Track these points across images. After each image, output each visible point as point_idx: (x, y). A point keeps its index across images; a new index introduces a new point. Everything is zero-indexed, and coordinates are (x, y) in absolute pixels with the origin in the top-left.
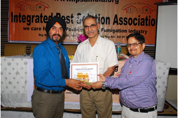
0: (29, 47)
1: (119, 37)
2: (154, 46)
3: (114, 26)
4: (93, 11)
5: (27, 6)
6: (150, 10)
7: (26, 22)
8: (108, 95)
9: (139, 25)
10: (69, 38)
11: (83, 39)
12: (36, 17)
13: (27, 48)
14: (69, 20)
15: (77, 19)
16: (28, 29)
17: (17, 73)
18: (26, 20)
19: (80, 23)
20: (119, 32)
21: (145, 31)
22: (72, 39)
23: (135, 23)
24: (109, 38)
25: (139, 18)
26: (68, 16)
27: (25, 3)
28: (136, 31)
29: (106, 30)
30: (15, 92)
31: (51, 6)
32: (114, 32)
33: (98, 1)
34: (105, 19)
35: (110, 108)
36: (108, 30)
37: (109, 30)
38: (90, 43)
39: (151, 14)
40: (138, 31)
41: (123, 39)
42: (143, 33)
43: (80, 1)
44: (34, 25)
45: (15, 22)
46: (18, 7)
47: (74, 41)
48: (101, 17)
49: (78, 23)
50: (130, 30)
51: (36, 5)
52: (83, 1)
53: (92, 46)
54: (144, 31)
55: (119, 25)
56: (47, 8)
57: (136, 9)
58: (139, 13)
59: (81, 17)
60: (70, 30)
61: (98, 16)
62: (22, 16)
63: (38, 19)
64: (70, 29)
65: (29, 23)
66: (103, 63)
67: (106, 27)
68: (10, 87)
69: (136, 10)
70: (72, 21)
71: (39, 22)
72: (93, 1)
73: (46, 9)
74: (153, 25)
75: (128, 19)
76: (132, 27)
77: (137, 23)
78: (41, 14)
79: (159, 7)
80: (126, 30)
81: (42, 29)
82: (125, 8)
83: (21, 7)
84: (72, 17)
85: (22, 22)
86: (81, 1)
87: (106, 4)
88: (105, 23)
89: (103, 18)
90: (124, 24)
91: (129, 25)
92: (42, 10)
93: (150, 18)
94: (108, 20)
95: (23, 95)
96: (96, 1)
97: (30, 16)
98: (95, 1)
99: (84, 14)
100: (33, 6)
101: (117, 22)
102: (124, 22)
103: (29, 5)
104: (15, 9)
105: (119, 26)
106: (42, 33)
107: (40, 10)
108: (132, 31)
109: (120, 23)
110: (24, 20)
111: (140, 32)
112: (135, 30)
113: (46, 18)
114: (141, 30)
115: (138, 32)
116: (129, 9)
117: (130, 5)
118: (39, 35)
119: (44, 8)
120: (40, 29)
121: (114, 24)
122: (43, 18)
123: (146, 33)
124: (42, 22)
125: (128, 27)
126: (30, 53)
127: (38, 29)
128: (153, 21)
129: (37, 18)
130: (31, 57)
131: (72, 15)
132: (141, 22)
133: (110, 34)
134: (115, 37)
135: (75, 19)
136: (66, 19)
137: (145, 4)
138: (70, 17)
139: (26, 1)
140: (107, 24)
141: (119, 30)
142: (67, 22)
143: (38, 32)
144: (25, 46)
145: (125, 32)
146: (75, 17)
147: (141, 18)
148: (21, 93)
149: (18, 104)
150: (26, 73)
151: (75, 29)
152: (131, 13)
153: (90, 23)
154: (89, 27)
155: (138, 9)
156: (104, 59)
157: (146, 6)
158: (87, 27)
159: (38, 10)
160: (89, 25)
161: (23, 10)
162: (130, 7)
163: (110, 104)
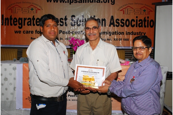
0: (20, 51)
1: (115, 39)
3: (110, 28)
4: (88, 12)
5: (18, 8)
6: (149, 10)
7: (18, 25)
8: (107, 102)
9: (137, 26)
11: (75, 42)
12: (28, 20)
13: (18, 52)
14: (63, 22)
15: (71, 21)
16: (20, 32)
18: (18, 23)
19: (74, 26)
20: (116, 34)
21: (144, 33)
22: (66, 42)
23: (133, 25)
24: (105, 41)
25: (137, 19)
26: (62, 19)
27: (17, 5)
28: (134, 33)
30: (3, 99)
31: (43, 8)
32: (110, 34)
33: (93, 2)
34: (101, 21)
37: (105, 32)
38: (91, 46)
39: (149, 14)
40: (136, 33)
41: (120, 42)
43: (74, 2)
44: (26, 28)
45: (6, 25)
46: (9, 9)
49: (72, 25)
50: (127, 32)
51: (28, 7)
52: (77, 2)
53: (93, 49)
54: (142, 33)
55: (116, 27)
56: (39, 10)
57: (133, 10)
58: (136, 14)
59: (75, 19)
60: (64, 33)
62: (13, 19)
63: (30, 21)
64: (63, 32)
65: (20, 26)
67: (102, 29)
70: (66, 23)
71: (31, 25)
72: (88, 2)
73: (38, 11)
74: (151, 27)
75: (125, 21)
76: (130, 29)
77: (134, 25)
78: (34, 16)
79: (158, 7)
80: (123, 33)
81: (35, 32)
82: (121, 9)
83: (12, 10)
84: (66, 19)
85: (13, 25)
86: (75, 2)
87: (102, 5)
88: (101, 25)
90: (121, 25)
91: (126, 27)
92: (34, 12)
93: (148, 19)
94: (104, 22)
95: (12, 102)
96: (91, 2)
97: (21, 19)
99: (79, 17)
100: (25, 8)
101: (113, 24)
102: (120, 24)
103: (21, 7)
104: (5, 11)
105: (115, 28)
106: (35, 36)
107: (32, 12)
108: (129, 33)
109: (116, 25)
110: (15, 23)
111: (138, 34)
112: (132, 33)
113: (38, 20)
114: (139, 32)
115: (136, 34)
116: (126, 10)
117: (127, 6)
118: (32, 38)
119: (37, 10)
120: (32, 32)
121: (110, 26)
122: (35, 21)
123: (144, 35)
124: (34, 25)
125: (126, 29)
127: (30, 32)
128: (152, 22)
129: (29, 20)
131: (66, 17)
132: (139, 24)
133: (106, 36)
134: (112, 39)
135: (69, 21)
136: (59, 22)
137: (143, 4)
138: (64, 19)
139: (17, 3)
140: (103, 26)
141: (116, 32)
142: (60, 24)
143: (30, 35)
144: (16, 50)
145: (122, 34)
146: (69, 20)
147: (138, 19)
148: (9, 100)
149: (6, 112)
150: (15, 79)
151: (69, 32)
152: (127, 14)
153: (92, 25)
154: (91, 29)
155: (136, 10)
156: (105, 63)
157: (144, 7)
158: (89, 29)
159: (30, 12)
160: (91, 27)
161: (14, 12)
162: (127, 8)
163: (109, 112)
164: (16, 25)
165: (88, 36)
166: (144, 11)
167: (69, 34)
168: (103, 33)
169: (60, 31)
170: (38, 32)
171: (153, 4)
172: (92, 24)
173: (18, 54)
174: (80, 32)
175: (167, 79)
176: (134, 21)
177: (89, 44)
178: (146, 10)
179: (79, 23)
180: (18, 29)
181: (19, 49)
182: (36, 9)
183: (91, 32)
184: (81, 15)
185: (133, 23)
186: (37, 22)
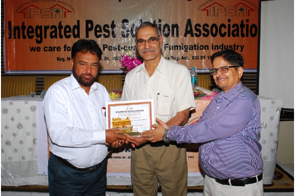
0: (40, 80)
1: (195, 58)
2: (256, 71)
3: (186, 39)
4: (150, 14)
5: (35, 10)
6: (248, 9)
7: (35, 37)
8: (179, 160)
9: (229, 36)
10: (109, 63)
11: (131, 63)
12: (51, 28)
13: (37, 82)
14: (108, 31)
15: (122, 30)
16: (38, 49)
17: (20, 126)
18: (34, 34)
19: (127, 37)
20: (196, 49)
21: (241, 46)
22: (114, 64)
23: (223, 33)
24: (178, 60)
25: (229, 23)
26: (107, 26)
27: (32, 5)
28: (225, 46)
29: (173, 47)
31: (76, 9)
32: (187, 49)
34: (171, 28)
35: (183, 182)
36: (176, 47)
38: (147, 70)
39: (249, 15)
40: (227, 46)
41: (202, 62)
42: (237, 49)
44: (49, 42)
45: (15, 38)
46: (20, 12)
47: (117, 66)
48: (163, 23)
49: (123, 36)
50: (214, 45)
51: (51, 8)
53: (150, 75)
54: (238, 46)
55: (195, 37)
56: (70, 12)
57: (223, 8)
58: (228, 15)
59: (128, 26)
60: (110, 49)
61: (157, 23)
62: (27, 28)
63: (55, 31)
64: (109, 47)
65: (39, 39)
67: (172, 41)
68: (9, 150)
69: (223, 10)
70: (113, 33)
71: (56, 37)
73: (68, 14)
74: (253, 36)
75: (210, 26)
76: (218, 40)
77: (225, 33)
78: (60, 23)
79: (263, 3)
80: (208, 46)
81: (63, 49)
82: (203, 7)
83: (24, 13)
84: (113, 26)
85: (27, 37)
87: (171, 2)
88: (171, 34)
89: (166, 25)
90: (204, 34)
91: (211, 37)
92: (61, 16)
93: (247, 23)
94: (175, 29)
95: (31, 163)
97: (40, 28)
99: (134, 21)
100: (45, 10)
101: (191, 32)
102: (203, 32)
103: (38, 8)
104: (14, 16)
105: (194, 39)
106: (63, 55)
108: (217, 46)
109: (196, 34)
110: (31, 35)
111: (232, 48)
112: (222, 46)
113: (68, 29)
114: (233, 45)
115: (229, 48)
116: (212, 8)
117: (212, 3)
118: (58, 59)
119: (65, 12)
120: (59, 49)
121: (185, 36)
122: (63, 30)
123: (242, 49)
124: (61, 37)
125: (211, 40)
126: (41, 91)
127: (56, 49)
128: (254, 29)
129: (54, 29)
131: (113, 22)
132: (233, 31)
133: (179, 53)
134: (189, 57)
135: (118, 30)
136: (103, 30)
138: (110, 26)
139: (32, 1)
140: (173, 36)
141: (195, 46)
142: (104, 35)
143: (55, 53)
144: (34, 79)
145: (205, 49)
146: (118, 27)
147: (232, 24)
148: (26, 160)
149: (22, 179)
150: (34, 125)
151: (119, 46)
152: (214, 15)
153: (148, 35)
154: (146, 41)
155: (227, 9)
156: (170, 99)
157: (241, 3)
158: (142, 42)
159: (54, 16)
160: (146, 38)
161: (28, 17)
162: (212, 6)
163: (183, 176)
164: (31, 37)
165: (141, 54)
167: (119, 50)
168: (175, 47)
169: (104, 45)
170: (69, 49)
172: (147, 33)
173: (37, 85)
175: (280, 121)
176: (225, 27)
177: (143, 67)
178: (243, 8)
180: (35, 45)
181: (38, 77)
182: (65, 10)
183: (147, 48)
184: (138, 19)
185: (223, 30)
186: (65, 32)
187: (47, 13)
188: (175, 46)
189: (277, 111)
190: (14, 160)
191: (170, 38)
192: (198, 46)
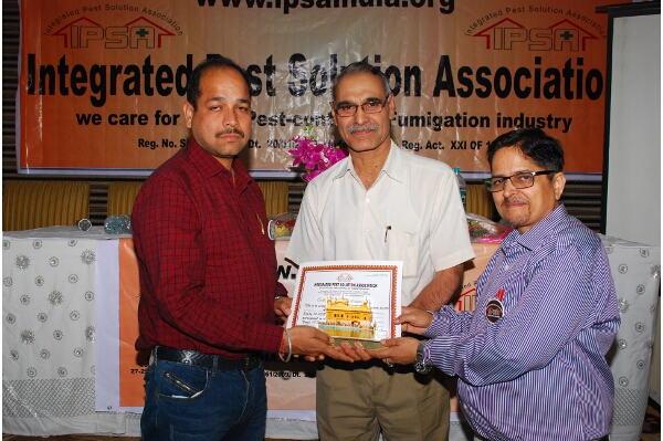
0: (99, 191)
1: (457, 145)
2: (599, 178)
3: (437, 102)
4: (355, 43)
5: (91, 29)
6: (582, 34)
7: (89, 92)
9: (537, 95)
10: (259, 154)
11: (315, 157)
12: (127, 72)
13: (92, 195)
14: (258, 82)
15: (289, 78)
16: (96, 119)
17: (56, 298)
18: (88, 85)
19: (301, 95)
20: (459, 126)
21: (564, 120)
22: (269, 158)
23: (523, 88)
24: (417, 150)
25: (538, 66)
26: (255, 68)
27: (84, 18)
28: (527, 119)
29: (406, 119)
30: (46, 371)
31: (183, 29)
32: (439, 125)
33: (370, 3)
34: (402, 76)
35: (440, 434)
36: (414, 120)
37: (417, 118)
38: (359, 174)
39: (584, 49)
40: (533, 119)
41: (474, 154)
42: (556, 127)
43: (299, 6)
44: (120, 103)
45: (43, 93)
46: (57, 34)
47: (277, 163)
48: (384, 65)
49: (293, 93)
50: (502, 117)
51: (127, 25)
52: (310, 6)
53: (368, 186)
54: (557, 120)
55: (458, 98)
56: (170, 34)
57: (523, 32)
58: (536, 47)
59: (304, 70)
60: (262, 121)
62: (70, 70)
63: (136, 79)
64: (260, 116)
65: (98, 96)
66: (413, 252)
67: (404, 106)
68: (29, 353)
69: (524, 37)
70: (269, 84)
71: (138, 93)
72: (354, 5)
73: (166, 41)
74: (594, 96)
75: (493, 73)
76: (512, 106)
77: (528, 90)
78: (148, 60)
79: (618, 22)
81: (152, 119)
82: (478, 30)
83: (65, 35)
84: (270, 69)
85: (71, 91)
86: (303, 6)
87: (405, 15)
88: (402, 90)
89: (393, 70)
90: (479, 91)
91: (496, 97)
92: (151, 44)
93: (580, 67)
94: (413, 78)
95: (78, 384)
96: (363, 4)
97: (102, 70)
98: (358, 4)
99: (318, 58)
100: (114, 30)
101: (448, 86)
102: (476, 85)
103: (99, 26)
104: (42, 41)
105: (456, 102)
106: (153, 134)
107: (143, 42)
108: (510, 119)
109: (460, 91)
110: (79, 86)
111: (544, 124)
112: (521, 119)
113: (165, 75)
114: (546, 117)
115: (536, 123)
116: (498, 32)
117: (500, 18)
118: (141, 143)
119: (160, 36)
120: (143, 119)
121: (436, 94)
122: (153, 77)
123: (567, 127)
124: (149, 92)
125: (495, 106)
126: (105, 217)
127: (136, 120)
128: (594, 81)
129: (132, 74)
130: (109, 232)
131: (269, 60)
132: (547, 86)
133: (421, 134)
134: (443, 144)
135: (280, 77)
137: (561, 11)
138: (262, 69)
139: (84, 9)
140: (408, 95)
141: (458, 117)
143: (136, 130)
144: (85, 187)
145: (482, 126)
146: (282, 71)
147: (544, 68)
148: (70, 377)
149: (57, 420)
150: (90, 296)
151: (283, 116)
152: (503, 47)
153: (364, 92)
154: (357, 107)
155: (533, 33)
156: (416, 238)
157: (566, 20)
158: (349, 107)
159: (134, 44)
160: (358, 100)
161: (75, 44)
162: (499, 26)
163: (440, 419)
164: (83, 90)
165: (346, 136)
166: (567, 36)
167: (283, 125)
168: (412, 120)
170: (166, 120)
171: (600, 10)
172: (360, 89)
173: (92, 202)
174: (323, 117)
176: (528, 76)
177: (351, 166)
178: (571, 32)
179: (318, 85)
181: (95, 183)
182: (158, 31)
183: (360, 121)
184: (327, 51)
185: (525, 83)
186: (159, 81)
187: (119, 37)
188: (412, 118)
189: (653, 274)
190: (39, 377)
191: (400, 100)
192: (465, 118)
